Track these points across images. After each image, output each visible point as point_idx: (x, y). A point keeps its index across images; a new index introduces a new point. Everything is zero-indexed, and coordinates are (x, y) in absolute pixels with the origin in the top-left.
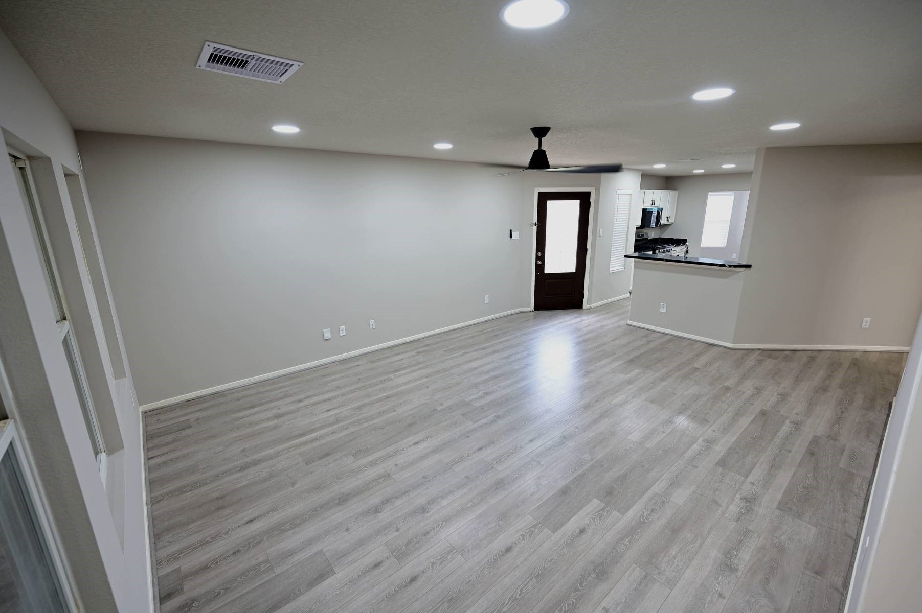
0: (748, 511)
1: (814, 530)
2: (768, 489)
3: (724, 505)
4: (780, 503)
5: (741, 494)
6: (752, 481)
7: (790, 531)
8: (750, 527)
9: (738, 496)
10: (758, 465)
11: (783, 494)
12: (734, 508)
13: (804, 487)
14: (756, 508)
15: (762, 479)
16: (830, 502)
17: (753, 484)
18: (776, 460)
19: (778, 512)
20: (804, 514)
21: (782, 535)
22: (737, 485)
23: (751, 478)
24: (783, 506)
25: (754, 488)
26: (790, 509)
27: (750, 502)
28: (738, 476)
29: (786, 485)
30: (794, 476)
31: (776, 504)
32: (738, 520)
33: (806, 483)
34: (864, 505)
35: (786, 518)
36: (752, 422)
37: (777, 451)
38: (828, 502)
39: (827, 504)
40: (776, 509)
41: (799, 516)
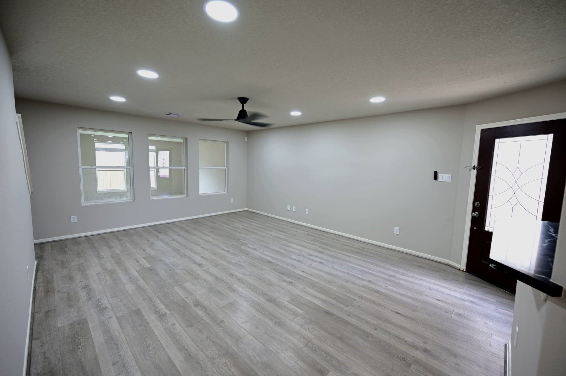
0: (98, 306)
1: (60, 325)
2: (100, 322)
3: (110, 299)
4: (87, 322)
5: (109, 309)
6: (111, 319)
7: (71, 315)
8: (90, 302)
9: (109, 307)
10: (120, 330)
11: (89, 328)
12: (105, 302)
13: (80, 344)
14: (96, 310)
15: (108, 325)
16: (57, 350)
17: (110, 318)
18: (115, 346)
19: (84, 317)
20: (69, 328)
21: (74, 311)
22: (115, 310)
23: (114, 320)
24: (83, 322)
25: (107, 317)
26: (79, 324)
27: (101, 310)
28: (122, 314)
29: (93, 334)
30: (93, 345)
31: (88, 320)
32: (98, 300)
33: (82, 348)
34: (30, 370)
35: (77, 318)
36: (170, 361)
37: (121, 353)
38: (58, 348)
39: (59, 347)
40: (86, 318)
41: (72, 325)
